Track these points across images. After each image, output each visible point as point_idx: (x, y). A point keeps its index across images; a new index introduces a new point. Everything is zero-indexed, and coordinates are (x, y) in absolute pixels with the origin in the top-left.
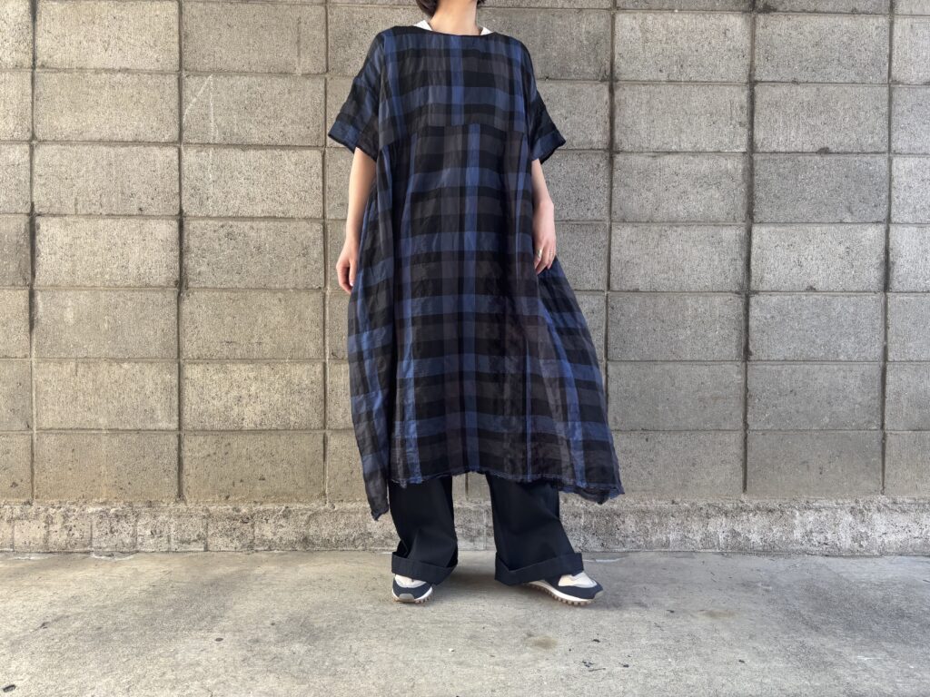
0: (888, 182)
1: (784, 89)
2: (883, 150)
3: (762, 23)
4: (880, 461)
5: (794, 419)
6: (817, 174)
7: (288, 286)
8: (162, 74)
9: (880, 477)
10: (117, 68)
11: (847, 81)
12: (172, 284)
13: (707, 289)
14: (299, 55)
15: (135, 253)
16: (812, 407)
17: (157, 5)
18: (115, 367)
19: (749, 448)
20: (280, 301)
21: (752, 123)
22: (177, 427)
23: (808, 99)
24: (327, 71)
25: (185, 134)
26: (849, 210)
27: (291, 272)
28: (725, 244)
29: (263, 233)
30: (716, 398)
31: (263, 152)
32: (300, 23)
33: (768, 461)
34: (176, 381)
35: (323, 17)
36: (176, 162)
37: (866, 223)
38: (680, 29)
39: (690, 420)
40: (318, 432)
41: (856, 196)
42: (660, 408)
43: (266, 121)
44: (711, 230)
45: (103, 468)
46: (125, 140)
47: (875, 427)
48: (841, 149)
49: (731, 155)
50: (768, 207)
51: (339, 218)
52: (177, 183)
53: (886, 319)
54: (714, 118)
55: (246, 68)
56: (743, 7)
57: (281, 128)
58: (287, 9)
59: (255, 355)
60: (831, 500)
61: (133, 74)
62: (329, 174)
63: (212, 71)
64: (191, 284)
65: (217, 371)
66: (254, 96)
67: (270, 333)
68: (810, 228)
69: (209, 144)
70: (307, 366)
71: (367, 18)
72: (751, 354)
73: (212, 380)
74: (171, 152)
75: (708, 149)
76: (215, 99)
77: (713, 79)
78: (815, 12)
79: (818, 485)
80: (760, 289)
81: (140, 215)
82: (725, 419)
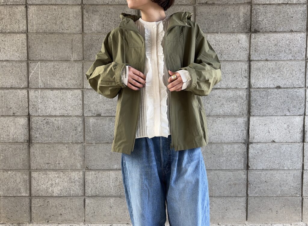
0: (304, 99)
1: (263, 63)
2: (302, 87)
3: (253, 37)
4: (301, 209)
5: (266, 192)
6: (276, 96)
7: (69, 142)
8: (21, 62)
9: (301, 215)
10: (4, 60)
11: (288, 59)
12: (26, 141)
13: (231, 142)
14: (72, 53)
15: (12, 130)
16: (274, 188)
17: (18, 35)
18: (5, 173)
19: (248, 204)
20: (67, 147)
21: (250, 76)
22: (29, 195)
23: (272, 67)
24: (84, 59)
25: (29, 85)
26: (289, 110)
27: (70, 137)
28: (239, 124)
29: (60, 122)
30: (235, 184)
31: (60, 91)
32: (72, 41)
33: (256, 209)
34: (28, 178)
35: (82, 38)
36: (27, 95)
37: (295, 115)
38: (221, 40)
39: (225, 193)
40: (81, 197)
41: (292, 105)
42: (213, 188)
43: (60, 79)
44: (233, 119)
45: (2, 211)
46: (8, 87)
47: (299, 196)
48: (285, 87)
49: (241, 89)
50: (256, 110)
51: (89, 116)
52: (27, 103)
53: (303, 153)
54: (235, 75)
55: (52, 59)
56: (246, 31)
57: (66, 82)
58: (68, 36)
59: (58, 168)
60: (281, 224)
61: (10, 62)
62: (85, 99)
63: (39, 60)
64: (33, 141)
65: (44, 174)
66: (55, 69)
67: (63, 160)
68: (273, 118)
69: (39, 88)
70: (77, 172)
71: (98, 38)
72: (249, 167)
73: (41, 178)
74: (25, 92)
75: (232, 87)
76: (41, 71)
77: (234, 60)
78: (275, 32)
79: (276, 218)
80: (253, 142)
81: (13, 116)
82: (239, 192)
